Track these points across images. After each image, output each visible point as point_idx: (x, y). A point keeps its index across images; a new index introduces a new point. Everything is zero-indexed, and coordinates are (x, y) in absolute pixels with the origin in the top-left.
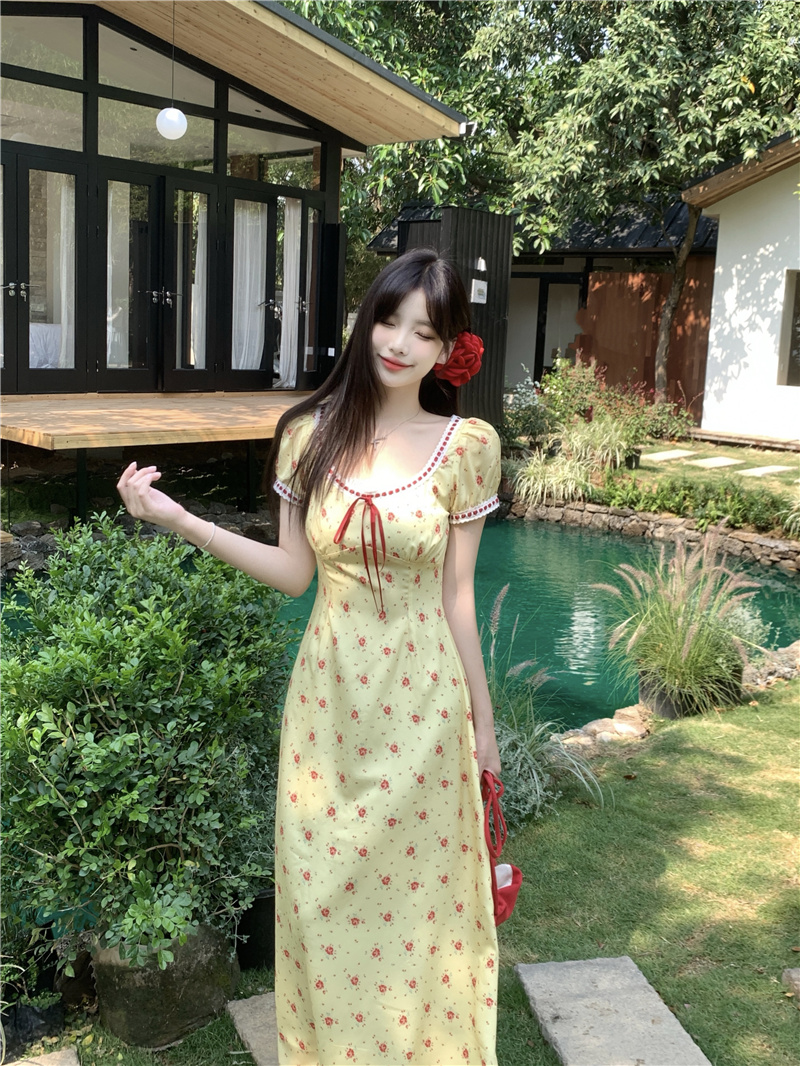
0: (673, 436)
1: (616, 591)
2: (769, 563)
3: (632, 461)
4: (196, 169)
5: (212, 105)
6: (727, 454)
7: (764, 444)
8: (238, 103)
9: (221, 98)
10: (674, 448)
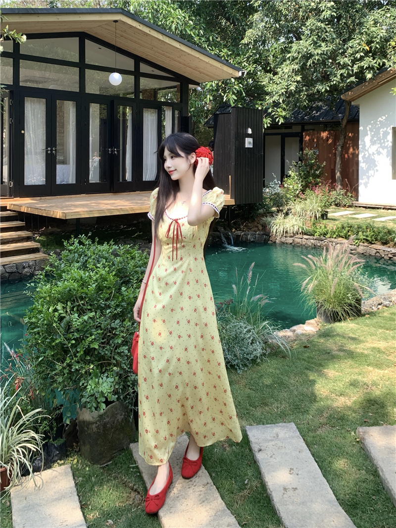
0: (345, 205)
1: (304, 266)
2: (388, 258)
3: (324, 216)
4: (128, 96)
5: (133, 70)
6: (370, 212)
7: (388, 207)
8: (144, 68)
9: (137, 66)
10: (346, 210)
